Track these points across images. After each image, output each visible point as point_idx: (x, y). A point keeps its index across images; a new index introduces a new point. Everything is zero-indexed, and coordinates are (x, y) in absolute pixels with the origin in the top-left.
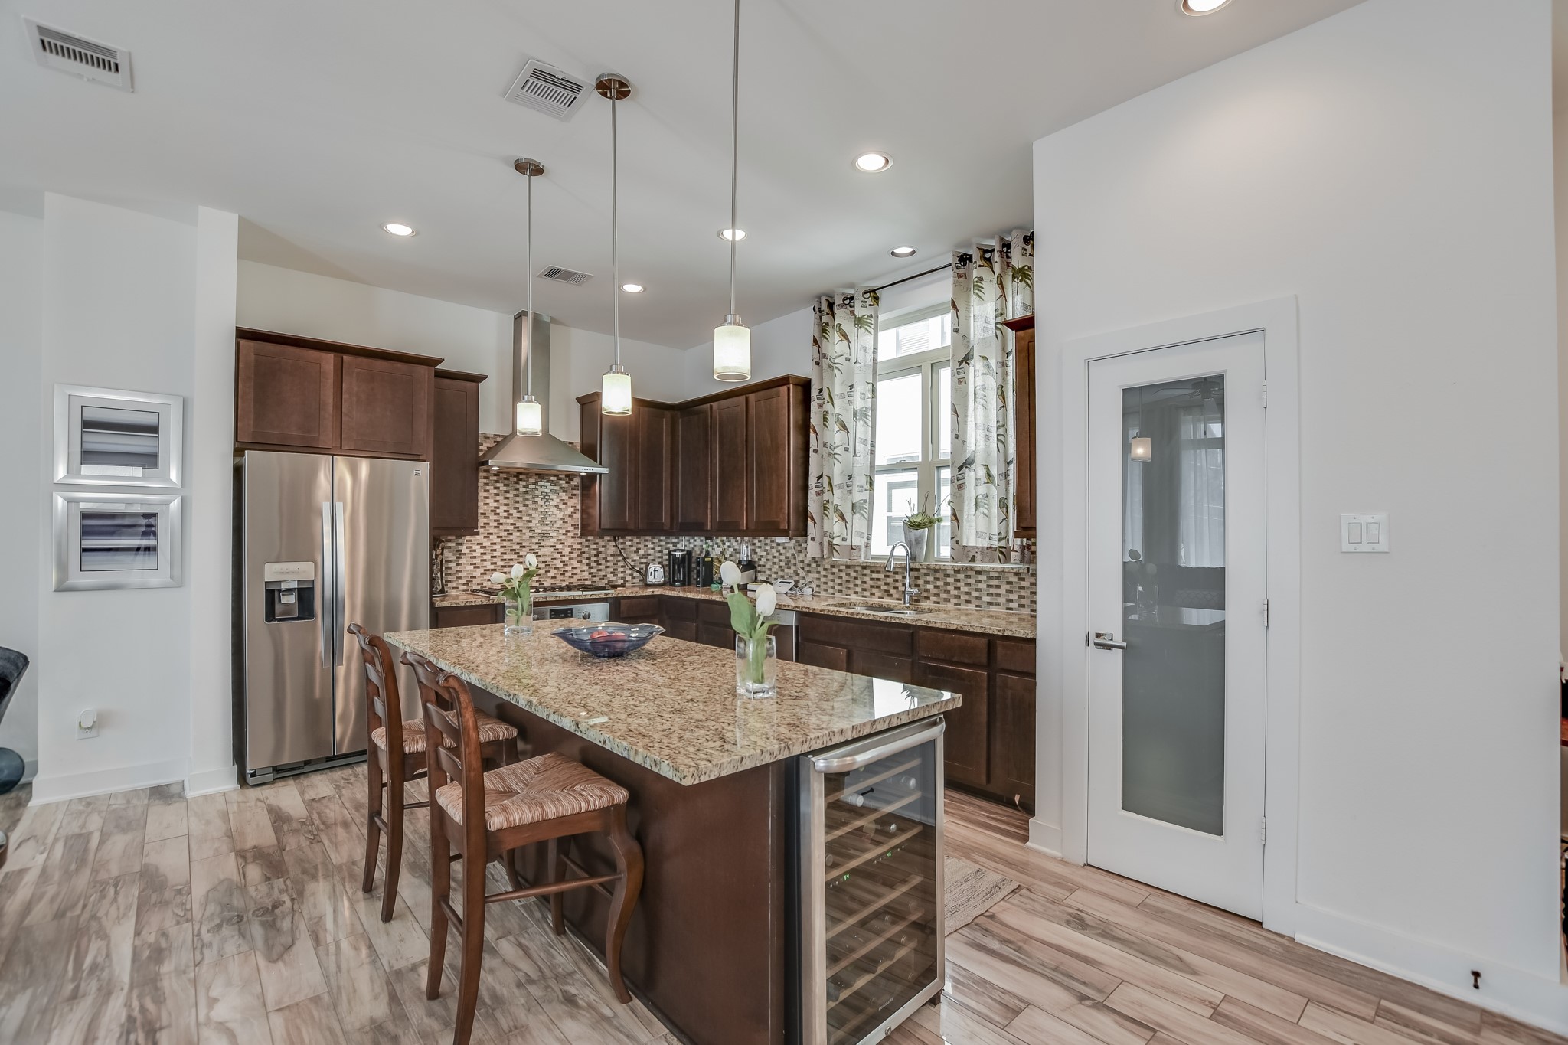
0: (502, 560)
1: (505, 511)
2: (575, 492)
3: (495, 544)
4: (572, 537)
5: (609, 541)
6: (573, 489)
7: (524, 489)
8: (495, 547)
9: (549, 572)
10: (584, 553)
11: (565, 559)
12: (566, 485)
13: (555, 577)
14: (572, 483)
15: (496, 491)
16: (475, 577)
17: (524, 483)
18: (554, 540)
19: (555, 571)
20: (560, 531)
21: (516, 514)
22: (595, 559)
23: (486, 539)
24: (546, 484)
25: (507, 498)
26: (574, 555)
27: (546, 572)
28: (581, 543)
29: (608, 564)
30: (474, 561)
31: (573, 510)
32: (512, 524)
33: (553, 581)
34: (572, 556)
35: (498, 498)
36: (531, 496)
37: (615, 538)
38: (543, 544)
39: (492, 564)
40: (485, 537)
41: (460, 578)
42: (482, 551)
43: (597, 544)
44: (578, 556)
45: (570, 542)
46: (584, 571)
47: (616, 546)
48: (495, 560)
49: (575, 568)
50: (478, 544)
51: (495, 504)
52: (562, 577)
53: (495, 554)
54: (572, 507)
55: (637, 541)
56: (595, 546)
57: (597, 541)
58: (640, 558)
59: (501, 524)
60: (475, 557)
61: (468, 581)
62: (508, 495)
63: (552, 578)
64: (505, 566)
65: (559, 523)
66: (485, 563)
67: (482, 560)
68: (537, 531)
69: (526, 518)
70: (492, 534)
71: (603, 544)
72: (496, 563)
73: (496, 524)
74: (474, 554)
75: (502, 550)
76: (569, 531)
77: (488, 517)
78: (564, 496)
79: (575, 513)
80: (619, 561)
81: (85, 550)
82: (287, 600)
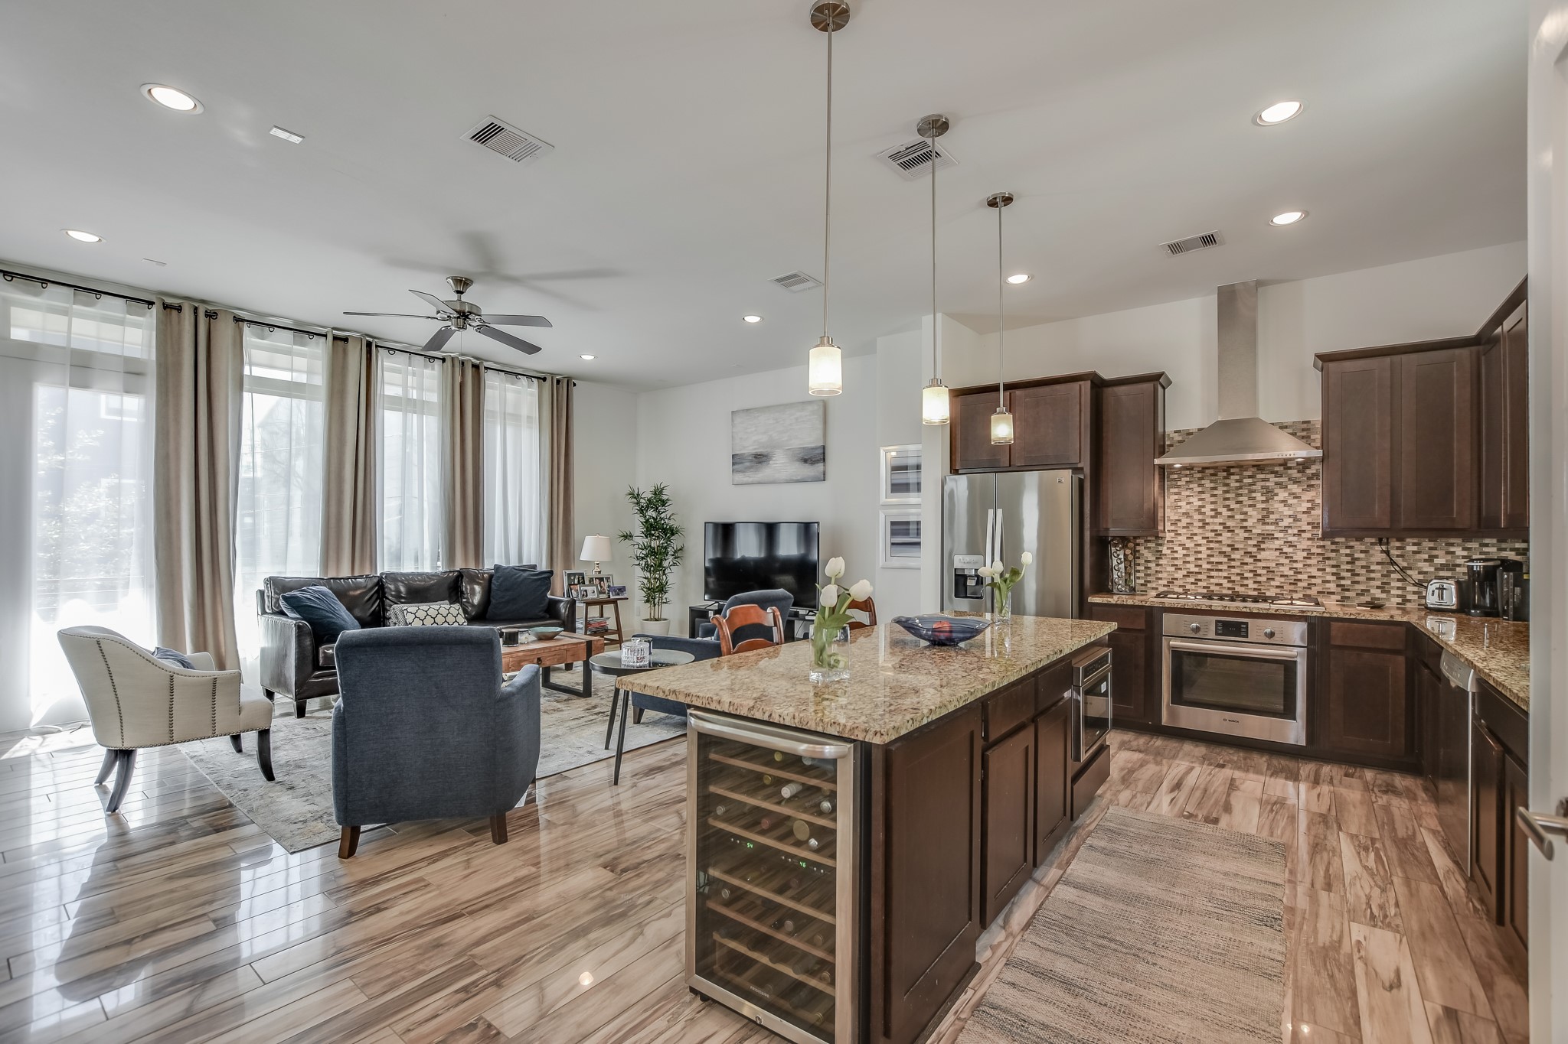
0: (1208, 563)
1: (1212, 510)
2: (1313, 482)
3: (1200, 545)
4: (1309, 539)
5: (1372, 544)
6: (1309, 479)
7: (1237, 484)
8: (1199, 549)
9: (1273, 579)
10: (1329, 558)
11: (1299, 565)
12: (1300, 475)
13: (1282, 587)
14: (1308, 471)
15: (1200, 489)
16: (1177, 579)
17: (1237, 477)
18: (1281, 542)
19: (1282, 580)
20: (1290, 531)
21: (1225, 512)
22: (1349, 567)
23: (1189, 541)
24: (1268, 476)
25: (1215, 496)
26: (1313, 561)
27: (1268, 579)
28: (1324, 546)
29: (1372, 575)
30: (1176, 562)
31: (1309, 505)
32: (1220, 524)
33: (1278, 591)
34: (1309, 562)
35: (1203, 496)
36: (1246, 491)
37: (1380, 540)
38: (1263, 546)
39: (1196, 566)
40: (1188, 538)
41: (1161, 579)
42: (1185, 552)
43: (1351, 547)
44: (1318, 562)
45: (1305, 544)
46: (1329, 582)
47: (1387, 553)
48: (1200, 562)
49: (1314, 577)
50: (1180, 545)
51: (1200, 503)
52: (1292, 587)
53: (1200, 556)
54: (1308, 501)
55: (1432, 544)
56: (1348, 551)
57: (1351, 544)
58: (1436, 569)
59: (1208, 524)
60: (1177, 558)
61: (1168, 582)
62: (1215, 492)
63: (1277, 587)
64: (1212, 570)
65: (1287, 521)
66: (1188, 566)
67: (1184, 562)
68: (1254, 531)
69: (1239, 517)
70: (1196, 535)
71: (1363, 548)
72: (1201, 566)
73: (1201, 524)
74: (1176, 555)
75: (1209, 552)
76: (1304, 531)
77: (1192, 517)
78: (1294, 488)
79: (1312, 509)
80: (1393, 572)
81: (893, 544)
82: (971, 583)
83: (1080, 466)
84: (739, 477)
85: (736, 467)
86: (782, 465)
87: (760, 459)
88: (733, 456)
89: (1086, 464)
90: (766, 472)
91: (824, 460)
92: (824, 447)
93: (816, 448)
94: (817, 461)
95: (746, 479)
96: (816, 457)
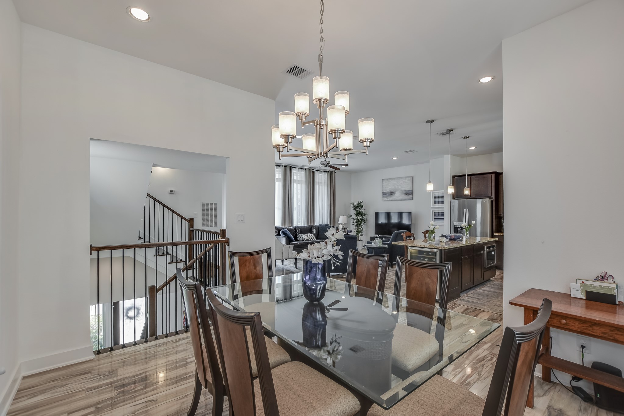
81: (435, 219)
82: (459, 229)
83: (492, 197)
84: (385, 199)
85: (384, 196)
86: (398, 195)
87: (392, 193)
88: (383, 192)
89: (493, 197)
90: (394, 197)
91: (412, 194)
92: (412, 190)
93: (410, 191)
94: (410, 194)
95: (387, 199)
96: (410, 193)
